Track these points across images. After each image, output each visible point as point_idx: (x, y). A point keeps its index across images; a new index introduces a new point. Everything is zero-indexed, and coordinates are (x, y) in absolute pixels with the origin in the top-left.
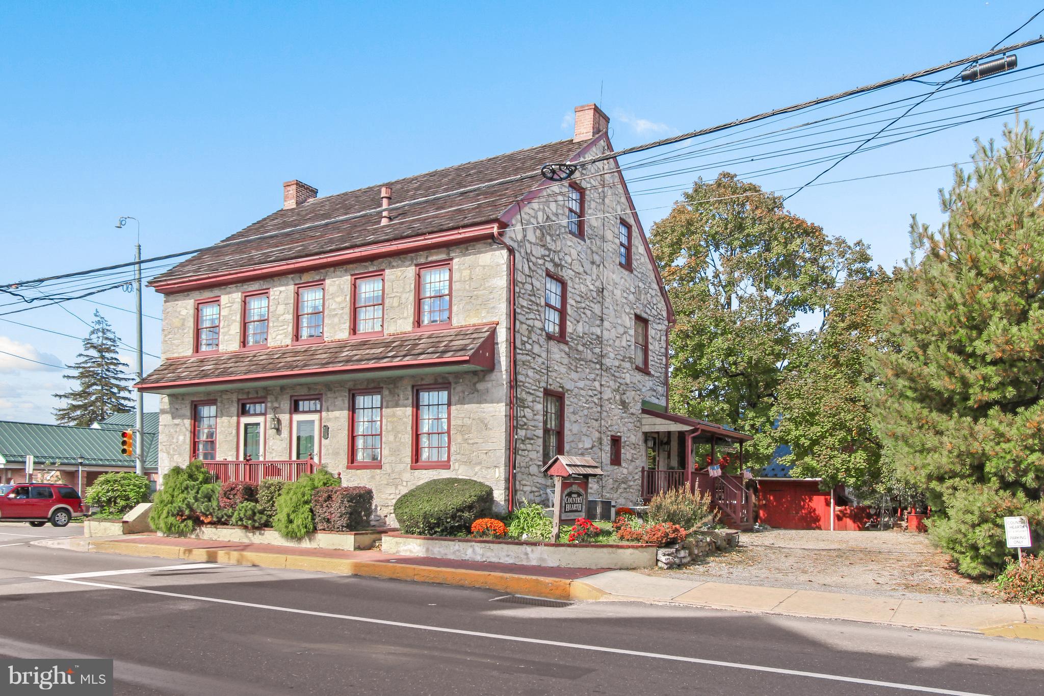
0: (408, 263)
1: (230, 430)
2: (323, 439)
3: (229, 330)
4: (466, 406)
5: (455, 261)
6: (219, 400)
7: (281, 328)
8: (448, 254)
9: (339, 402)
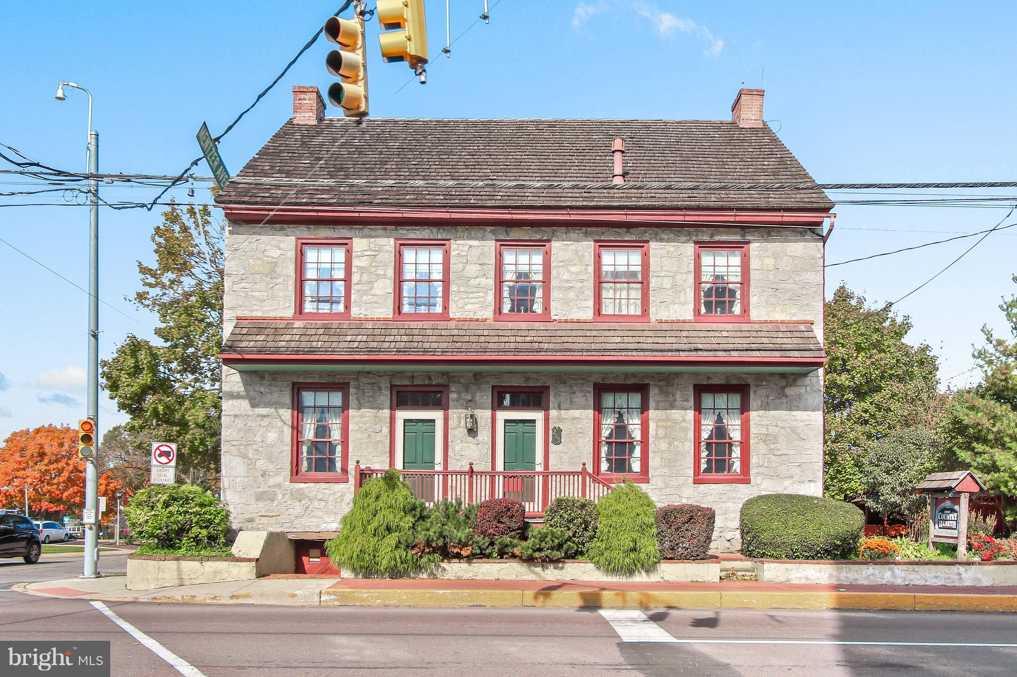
0: (684, 239)
1: (378, 427)
2: (551, 444)
3: (372, 289)
4: (772, 412)
5: (754, 246)
6: (352, 383)
7: (471, 295)
8: (744, 236)
9: (579, 398)
